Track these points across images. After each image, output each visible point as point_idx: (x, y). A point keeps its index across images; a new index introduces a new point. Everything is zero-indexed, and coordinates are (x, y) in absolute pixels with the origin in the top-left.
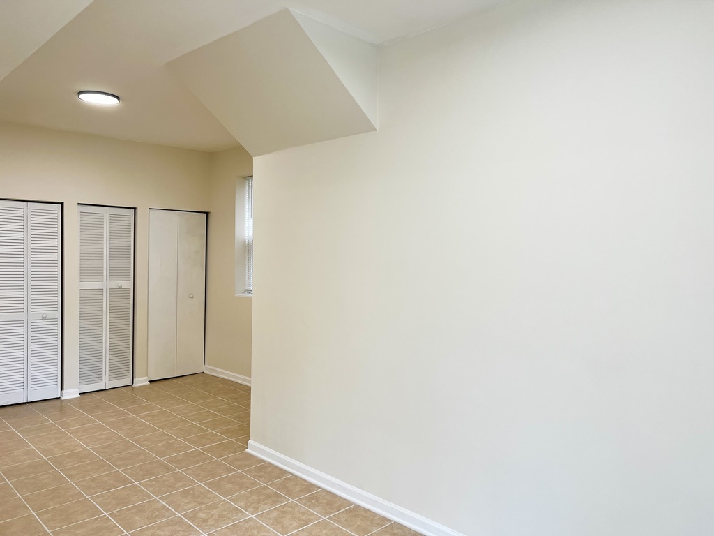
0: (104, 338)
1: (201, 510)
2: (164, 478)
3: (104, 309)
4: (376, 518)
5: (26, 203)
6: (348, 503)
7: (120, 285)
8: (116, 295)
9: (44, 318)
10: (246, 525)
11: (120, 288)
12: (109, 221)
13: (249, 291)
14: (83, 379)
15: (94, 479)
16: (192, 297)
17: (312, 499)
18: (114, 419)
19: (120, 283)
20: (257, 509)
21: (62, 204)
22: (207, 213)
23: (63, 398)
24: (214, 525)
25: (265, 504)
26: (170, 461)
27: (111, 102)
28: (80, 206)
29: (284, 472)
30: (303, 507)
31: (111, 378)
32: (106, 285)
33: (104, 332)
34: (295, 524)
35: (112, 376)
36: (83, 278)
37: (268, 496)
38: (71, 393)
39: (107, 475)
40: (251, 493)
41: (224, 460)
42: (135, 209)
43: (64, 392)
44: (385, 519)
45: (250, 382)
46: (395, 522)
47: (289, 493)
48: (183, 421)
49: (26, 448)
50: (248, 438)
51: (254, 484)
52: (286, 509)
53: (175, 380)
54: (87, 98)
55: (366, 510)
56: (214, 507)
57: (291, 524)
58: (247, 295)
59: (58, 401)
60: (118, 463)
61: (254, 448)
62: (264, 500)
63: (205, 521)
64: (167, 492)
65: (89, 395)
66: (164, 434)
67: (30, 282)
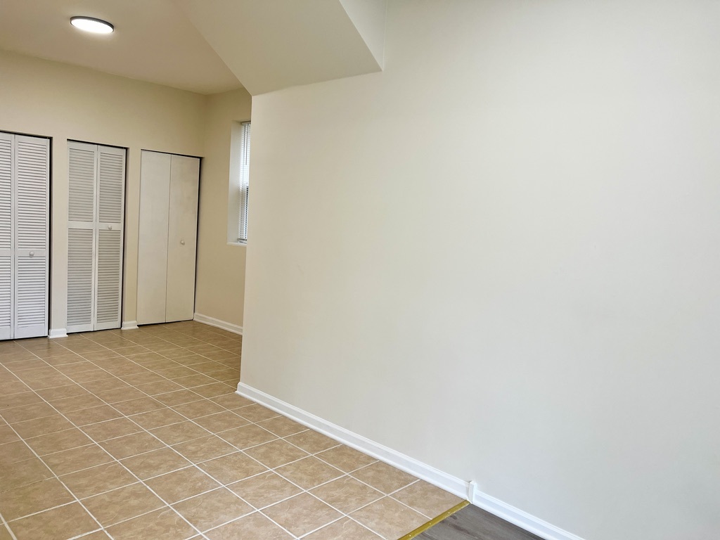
0: (93, 279)
1: (190, 444)
2: (154, 414)
3: (94, 249)
4: (361, 457)
5: (13, 135)
6: (335, 442)
7: (110, 226)
8: (106, 236)
9: (31, 256)
10: (234, 458)
11: (110, 229)
12: (99, 160)
13: (241, 240)
14: (71, 318)
15: (83, 412)
16: (183, 244)
17: (300, 438)
18: (103, 359)
19: (110, 225)
20: (245, 445)
21: (51, 139)
22: (201, 159)
23: (51, 337)
24: (203, 457)
25: (253, 441)
26: (159, 398)
27: (105, 30)
28: (69, 142)
29: (273, 413)
30: (291, 445)
31: (99, 320)
32: (96, 225)
33: (93, 273)
34: (282, 459)
35: (100, 318)
36: (72, 216)
37: (257, 434)
38: (59, 332)
39: (96, 409)
40: (240, 430)
41: (214, 400)
42: (127, 149)
43: (51, 331)
44: (370, 458)
45: (241, 330)
46: (381, 461)
47: (278, 431)
48: (172, 363)
49: (14, 381)
50: (239, 381)
51: (243, 422)
52: (274, 445)
53: (164, 326)
54: (79, 25)
55: (353, 450)
56: (204, 441)
57: (279, 459)
58: (239, 244)
59: (46, 340)
60: (108, 398)
61: (244, 390)
62: (253, 437)
63: (194, 453)
64: (156, 426)
65: (77, 336)
66: (154, 375)
67: (17, 217)
